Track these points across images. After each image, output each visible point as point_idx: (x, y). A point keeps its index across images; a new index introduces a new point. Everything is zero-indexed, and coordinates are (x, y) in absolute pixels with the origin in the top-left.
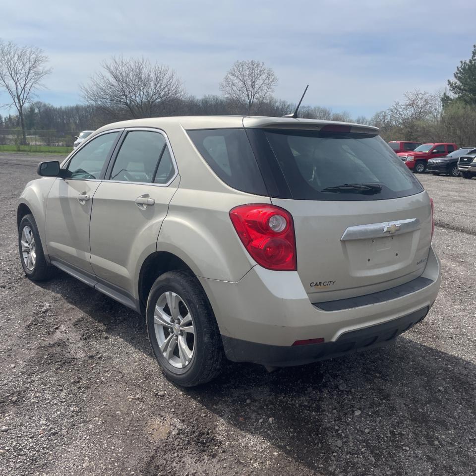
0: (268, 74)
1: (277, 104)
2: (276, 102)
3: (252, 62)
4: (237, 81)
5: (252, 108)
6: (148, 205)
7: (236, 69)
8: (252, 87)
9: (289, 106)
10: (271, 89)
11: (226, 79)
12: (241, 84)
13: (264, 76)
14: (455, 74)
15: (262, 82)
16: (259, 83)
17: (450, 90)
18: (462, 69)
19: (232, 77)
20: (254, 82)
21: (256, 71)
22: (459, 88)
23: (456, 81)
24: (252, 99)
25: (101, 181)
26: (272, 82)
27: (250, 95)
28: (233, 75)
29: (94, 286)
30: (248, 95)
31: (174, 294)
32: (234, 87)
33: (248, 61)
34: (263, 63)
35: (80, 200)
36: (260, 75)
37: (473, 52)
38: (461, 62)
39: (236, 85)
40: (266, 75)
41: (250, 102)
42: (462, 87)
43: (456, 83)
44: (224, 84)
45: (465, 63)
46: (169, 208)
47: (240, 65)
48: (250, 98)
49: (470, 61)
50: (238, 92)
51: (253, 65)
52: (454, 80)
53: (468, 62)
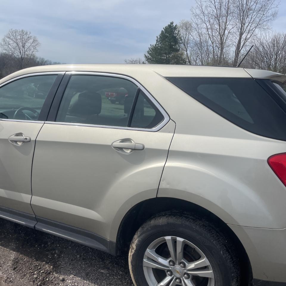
0: (34, 40)
1: (38, 59)
2: (37, 58)
3: (22, 31)
4: (11, 42)
5: (23, 61)
6: (134, 149)
7: (11, 34)
8: (23, 47)
9: (46, 61)
10: (36, 49)
11: (4, 40)
12: (15, 45)
13: (31, 41)
14: (148, 52)
15: (30, 44)
16: (28, 45)
17: (146, 60)
18: (151, 49)
19: (8, 39)
20: (25, 44)
21: (25, 37)
22: (150, 59)
23: (149, 55)
24: (23, 55)
25: (43, 122)
26: (36, 45)
27: (22, 52)
28: (9, 38)
29: (34, 227)
30: (20, 52)
31: (180, 239)
32: (9, 46)
33: (19, 30)
34: (30, 32)
35: (12, 141)
36: (28, 40)
37: (157, 40)
38: (151, 45)
39: (12, 45)
40: (33, 40)
41: (22, 57)
42: (152, 59)
43: (149, 56)
44: (3, 43)
45: (153, 46)
46: (168, 154)
47: (14, 32)
48: (22, 54)
49: (155, 45)
50: (13, 49)
51: (23, 33)
52: (147, 55)
53: (154, 45)
